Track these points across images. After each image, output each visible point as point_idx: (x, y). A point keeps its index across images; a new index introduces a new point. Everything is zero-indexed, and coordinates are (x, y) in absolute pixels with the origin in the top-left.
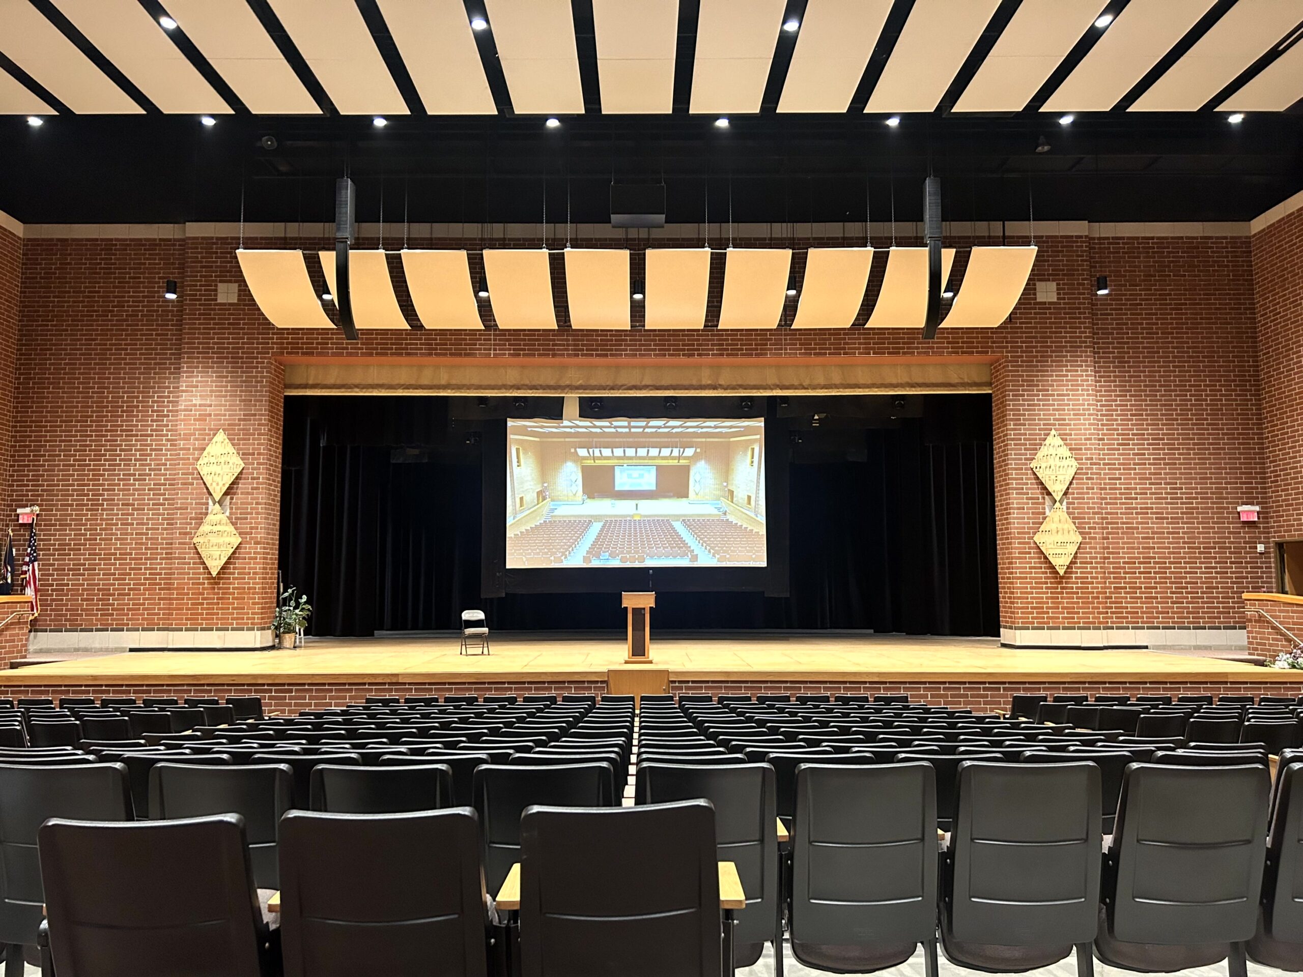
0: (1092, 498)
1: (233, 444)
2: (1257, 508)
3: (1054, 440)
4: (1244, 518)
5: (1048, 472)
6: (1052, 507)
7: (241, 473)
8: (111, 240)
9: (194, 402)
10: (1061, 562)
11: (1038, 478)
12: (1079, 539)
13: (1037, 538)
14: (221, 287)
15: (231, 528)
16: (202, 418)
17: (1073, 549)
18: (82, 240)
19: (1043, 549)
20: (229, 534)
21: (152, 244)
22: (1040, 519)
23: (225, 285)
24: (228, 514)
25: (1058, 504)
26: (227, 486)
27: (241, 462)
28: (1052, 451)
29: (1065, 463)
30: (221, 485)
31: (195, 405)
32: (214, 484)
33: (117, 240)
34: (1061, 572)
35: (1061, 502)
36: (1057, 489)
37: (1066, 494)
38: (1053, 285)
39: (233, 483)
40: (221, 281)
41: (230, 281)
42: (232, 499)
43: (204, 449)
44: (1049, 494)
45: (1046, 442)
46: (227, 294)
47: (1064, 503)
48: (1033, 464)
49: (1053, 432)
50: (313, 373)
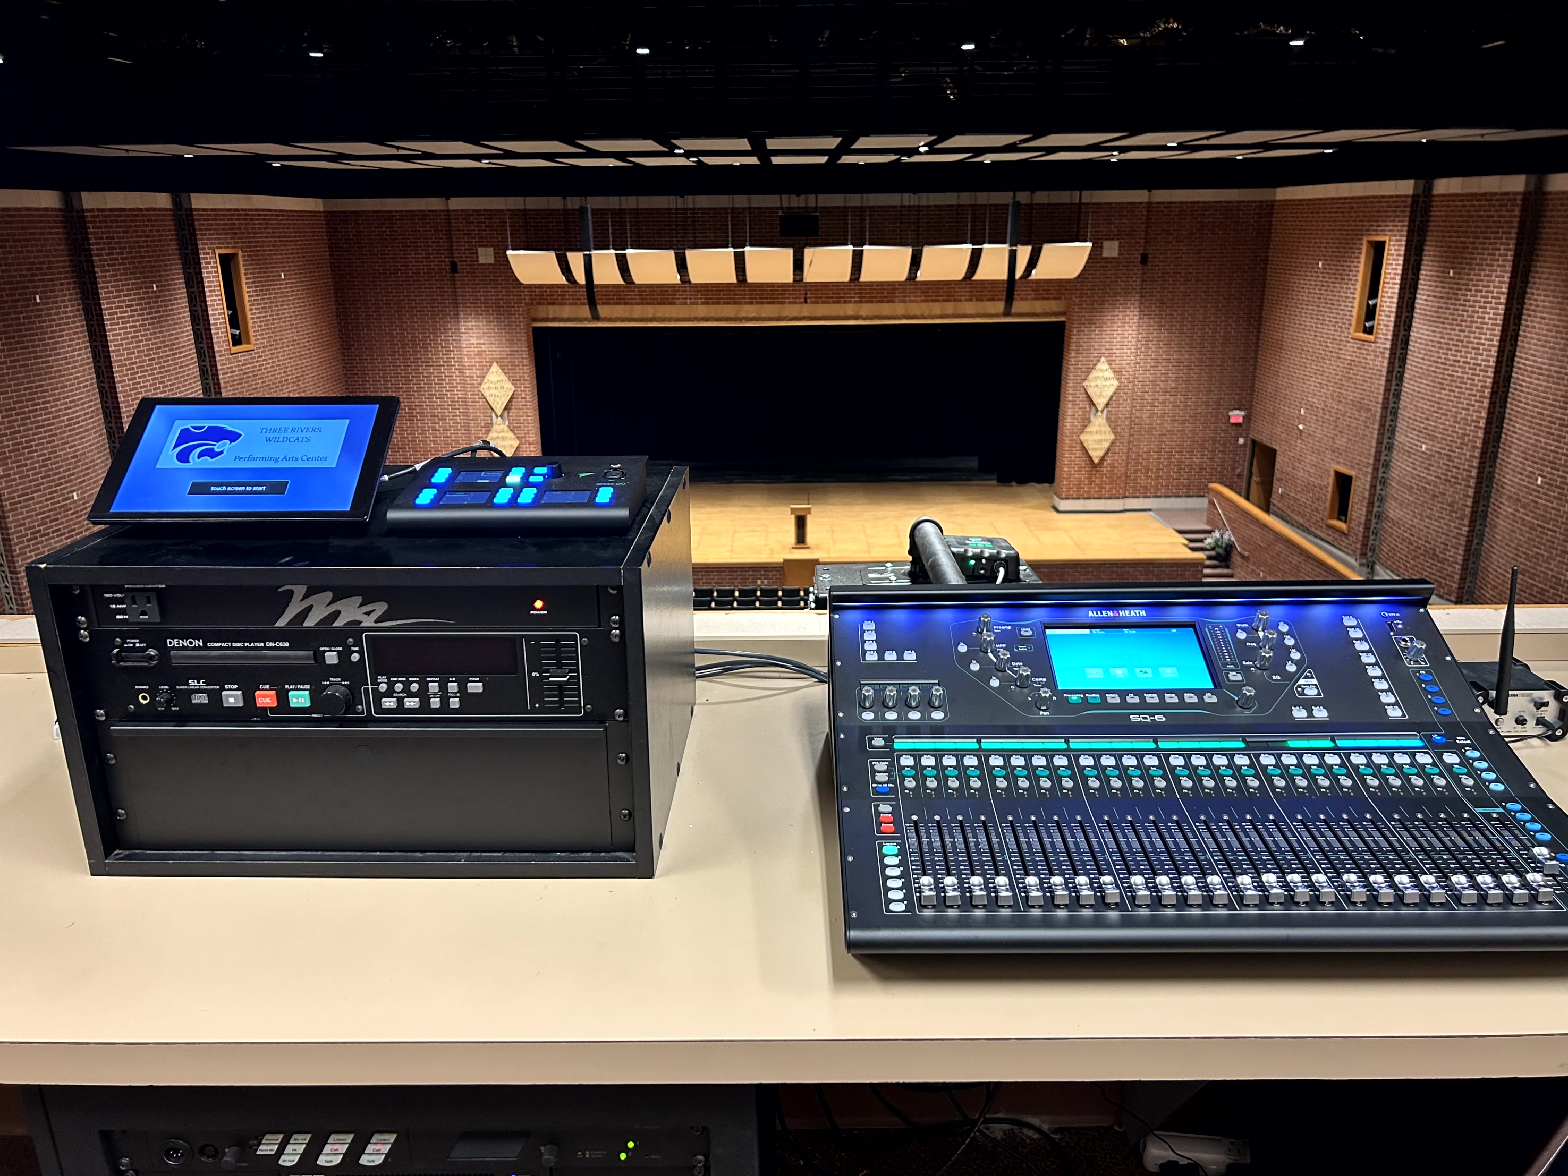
0: (1125, 408)
1: (505, 373)
3: (1103, 365)
4: (1233, 420)
5: (1096, 389)
7: (513, 394)
8: (391, 212)
9: (472, 341)
10: (1096, 455)
11: (1087, 393)
12: (1113, 437)
13: (1083, 437)
14: (481, 250)
15: (511, 435)
18: (368, 212)
19: (1085, 445)
20: (511, 439)
21: (424, 215)
22: (1086, 422)
23: (483, 249)
24: (507, 423)
25: (1099, 413)
26: (505, 404)
27: (512, 386)
28: (1101, 374)
30: (500, 403)
31: (474, 344)
32: (495, 404)
33: (396, 211)
34: (1096, 461)
36: (1101, 402)
38: (1116, 244)
39: (509, 402)
40: (480, 246)
41: (487, 246)
42: (508, 413)
43: (484, 376)
44: (1094, 405)
45: (1097, 367)
46: (486, 256)
47: (1105, 412)
48: (1085, 384)
49: (1103, 359)
50: (552, 311)
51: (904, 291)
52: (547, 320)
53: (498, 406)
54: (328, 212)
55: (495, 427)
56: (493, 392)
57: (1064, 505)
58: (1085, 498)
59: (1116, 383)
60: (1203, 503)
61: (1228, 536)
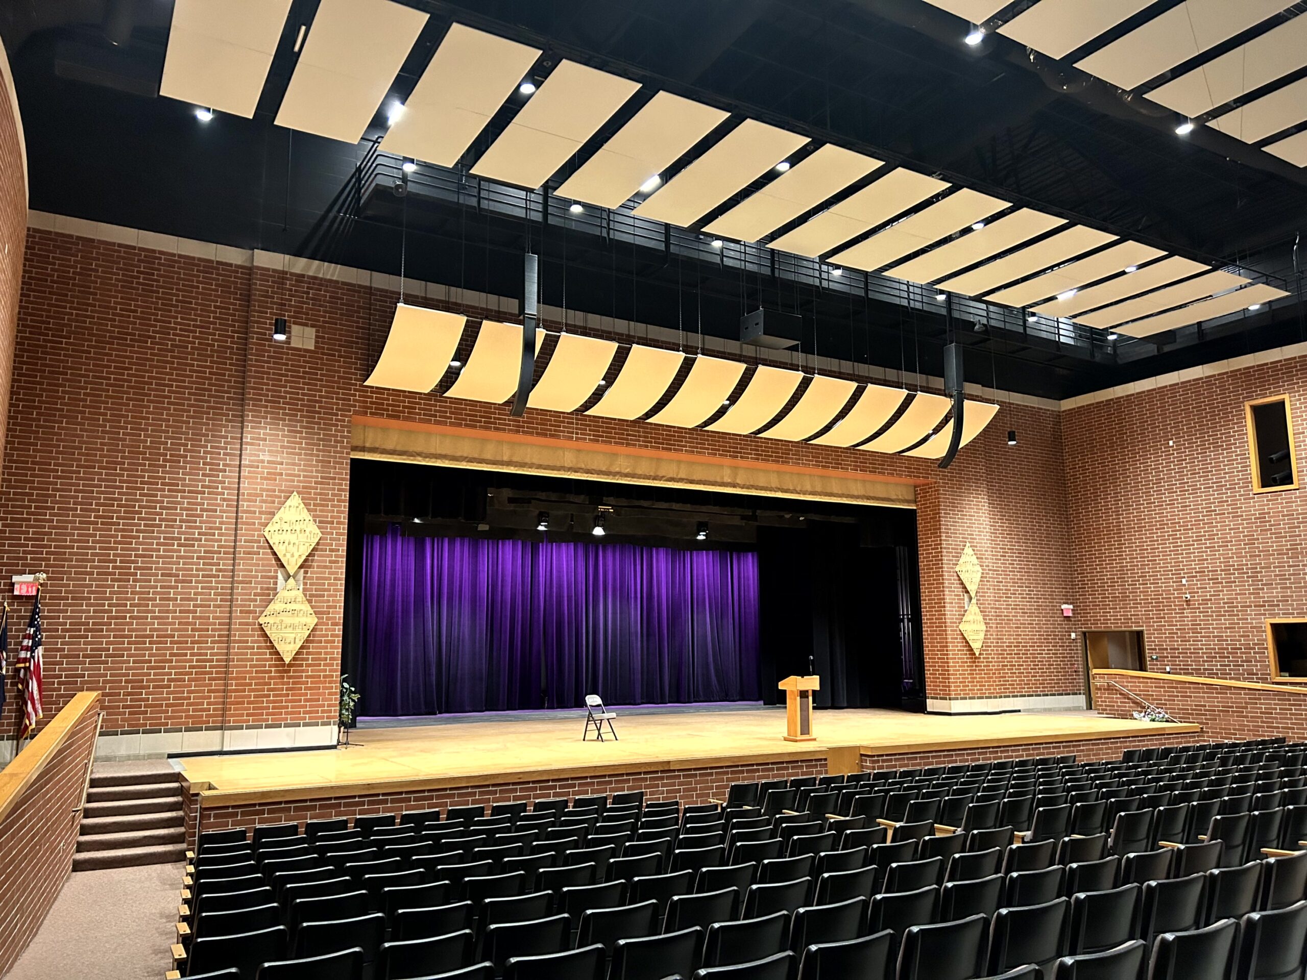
0: (989, 596)
1: (309, 510)
2: (1071, 606)
3: (968, 550)
4: (1065, 615)
5: (967, 575)
6: (969, 604)
7: (318, 544)
9: (261, 457)
10: (976, 646)
11: (960, 579)
12: (985, 627)
14: (296, 329)
15: (306, 607)
16: (271, 476)
17: (982, 636)
19: (966, 635)
20: (305, 614)
22: (962, 610)
23: (301, 328)
24: (301, 587)
26: (304, 557)
27: (318, 531)
28: (968, 559)
29: (976, 568)
30: (296, 555)
31: (263, 461)
32: (288, 555)
34: (977, 653)
35: (975, 599)
36: (972, 591)
37: (977, 592)
39: (309, 555)
41: (306, 325)
42: (306, 572)
43: (274, 514)
44: (968, 592)
45: (964, 552)
46: (303, 338)
48: (957, 568)
49: (967, 544)
55: (282, 594)
56: (286, 538)
57: (957, 706)
59: (980, 570)
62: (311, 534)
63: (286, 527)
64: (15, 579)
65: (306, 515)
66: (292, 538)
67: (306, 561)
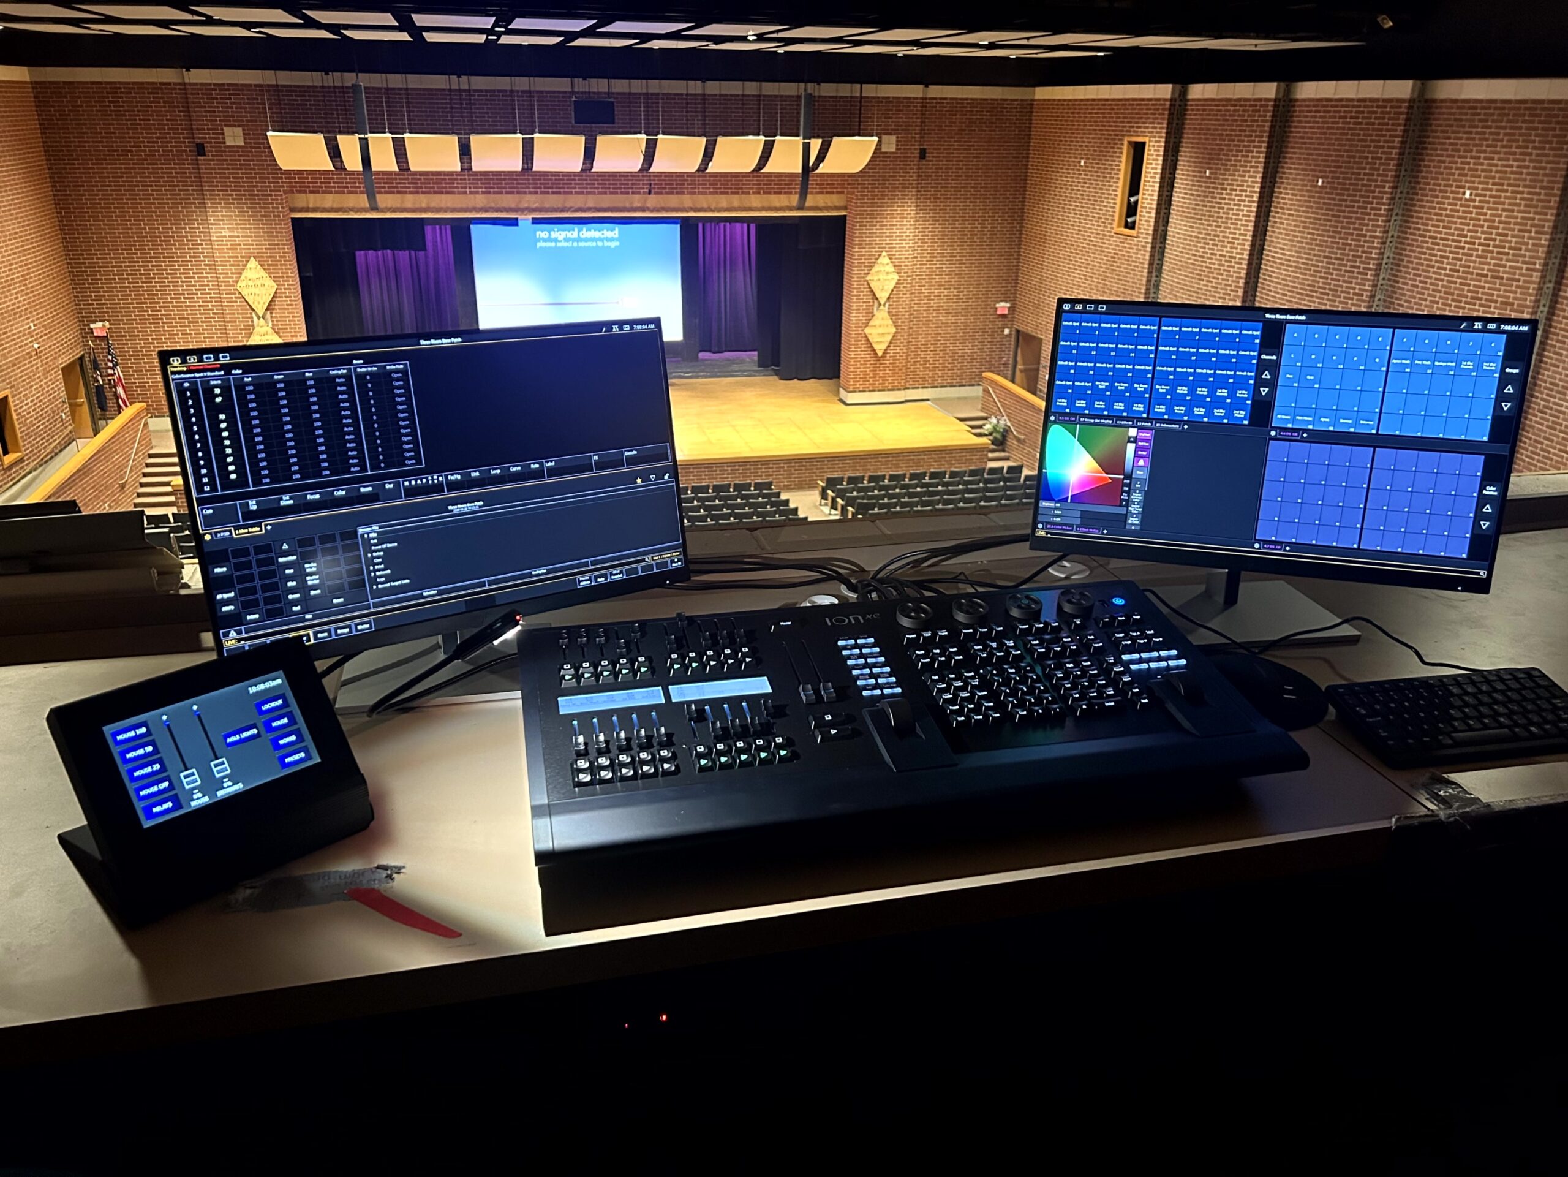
0: (905, 301)
1: (264, 269)
2: (1008, 305)
3: (884, 259)
4: (999, 312)
5: (878, 283)
6: (878, 309)
7: (276, 293)
8: (115, 83)
9: (224, 234)
10: (880, 348)
11: (870, 288)
12: (894, 330)
13: (867, 331)
14: (227, 131)
16: (233, 247)
17: (889, 338)
18: (87, 83)
19: (870, 338)
21: (155, 88)
22: (870, 316)
23: (231, 129)
24: (270, 325)
25: (882, 307)
26: (267, 304)
27: (274, 284)
28: (882, 269)
29: (890, 277)
30: (262, 302)
31: (225, 237)
32: (256, 303)
33: (120, 83)
34: (880, 354)
35: (884, 305)
36: (883, 296)
37: (889, 298)
38: (893, 138)
39: (271, 301)
40: (226, 126)
41: (234, 126)
42: (271, 313)
43: (241, 274)
44: (877, 299)
45: (879, 261)
46: (234, 137)
47: (887, 305)
48: (868, 278)
49: (884, 254)
50: (312, 200)
51: (693, 183)
52: (307, 210)
53: (260, 307)
54: (36, 83)
55: (257, 329)
56: (253, 290)
57: (852, 398)
58: (870, 391)
59: (896, 277)
60: (978, 391)
61: (1004, 422)
62: (269, 287)
63: (250, 283)
64: (92, 326)
65: (263, 274)
66: (257, 291)
67: (269, 305)
